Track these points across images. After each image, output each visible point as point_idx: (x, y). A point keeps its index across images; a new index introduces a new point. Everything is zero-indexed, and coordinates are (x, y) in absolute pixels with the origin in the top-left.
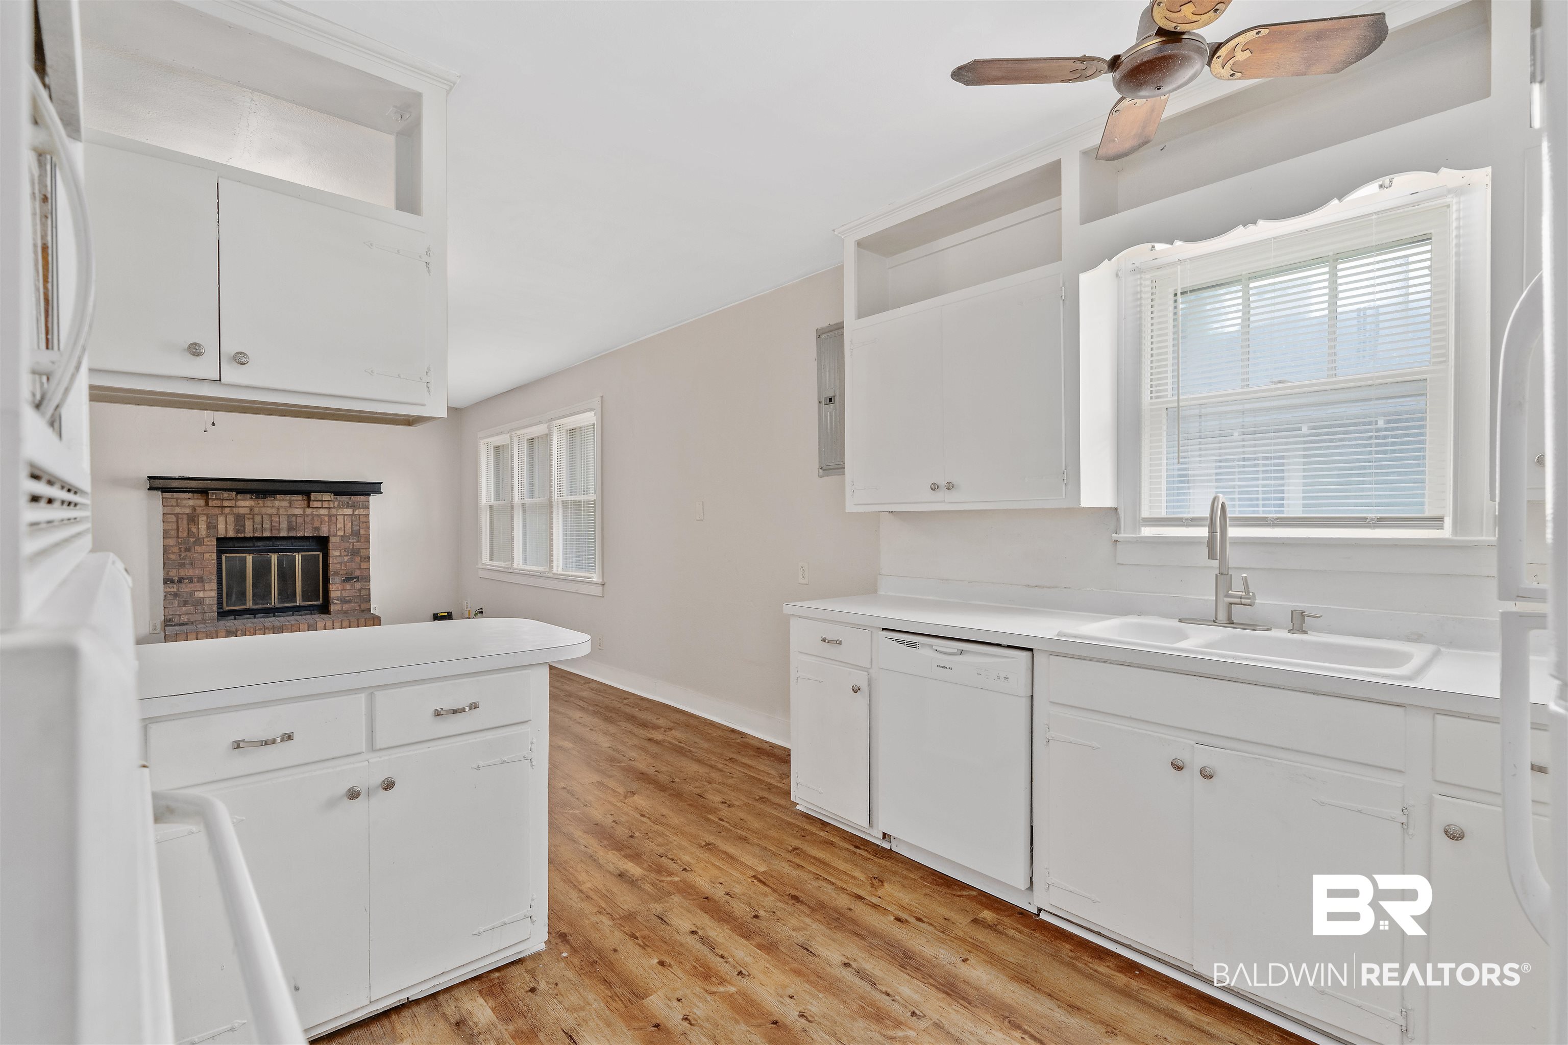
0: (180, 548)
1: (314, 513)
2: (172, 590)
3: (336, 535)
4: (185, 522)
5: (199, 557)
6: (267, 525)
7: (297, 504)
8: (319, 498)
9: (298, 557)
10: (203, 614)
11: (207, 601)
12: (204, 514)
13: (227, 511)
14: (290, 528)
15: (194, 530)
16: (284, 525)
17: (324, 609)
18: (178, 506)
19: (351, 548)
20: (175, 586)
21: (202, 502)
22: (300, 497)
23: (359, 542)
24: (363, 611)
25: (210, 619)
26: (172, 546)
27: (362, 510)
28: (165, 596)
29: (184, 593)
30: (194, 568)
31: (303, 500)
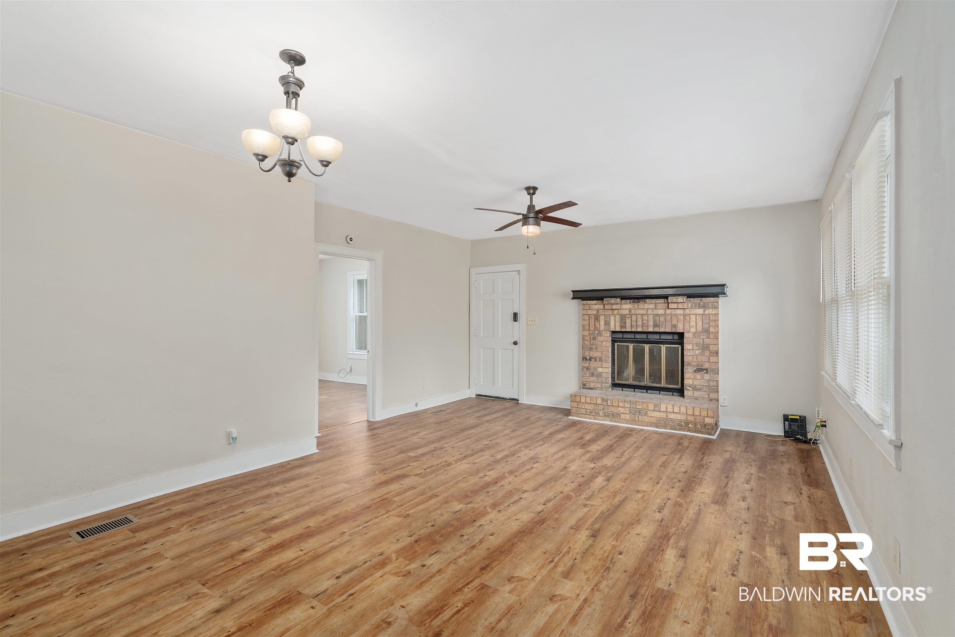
0: (590, 337)
1: (673, 313)
2: (586, 365)
3: (689, 332)
4: (593, 320)
5: (600, 344)
6: (640, 323)
7: (660, 306)
8: (675, 301)
9: (663, 347)
10: (603, 383)
11: (604, 375)
12: (603, 315)
13: (616, 312)
14: (655, 325)
15: (598, 325)
16: (651, 323)
17: (681, 392)
18: (589, 309)
19: (702, 343)
20: (588, 362)
21: (601, 307)
22: (662, 301)
23: (708, 338)
24: (711, 400)
25: (605, 388)
26: (586, 336)
27: (711, 310)
28: (583, 368)
29: (592, 367)
30: (597, 351)
31: (665, 303)
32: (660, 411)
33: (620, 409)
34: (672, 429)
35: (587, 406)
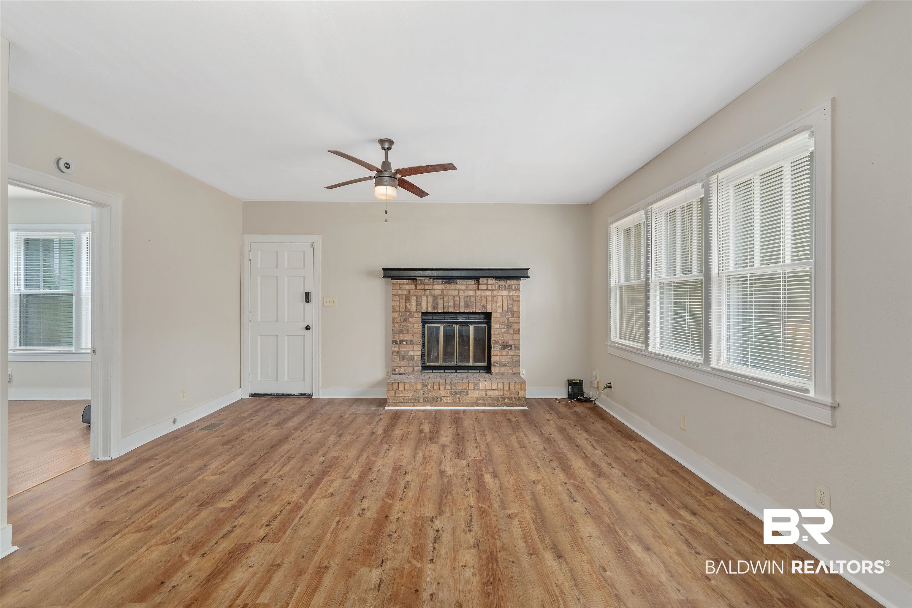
0: (401, 319)
1: (482, 294)
2: (396, 349)
3: (496, 312)
4: (404, 301)
5: (411, 326)
6: (451, 304)
7: (471, 287)
8: (485, 282)
9: (472, 327)
10: (413, 367)
11: (415, 358)
12: (415, 295)
13: (428, 292)
14: (466, 306)
15: (409, 306)
16: (462, 304)
17: (488, 369)
18: (400, 289)
19: (507, 322)
20: (398, 346)
21: (413, 287)
22: (472, 282)
23: (512, 317)
24: (515, 374)
25: (417, 372)
26: (397, 318)
27: (515, 291)
28: (392, 353)
29: (403, 351)
30: (408, 334)
31: (475, 284)
32: (480, 390)
33: (440, 392)
34: (490, 406)
35: (406, 394)
